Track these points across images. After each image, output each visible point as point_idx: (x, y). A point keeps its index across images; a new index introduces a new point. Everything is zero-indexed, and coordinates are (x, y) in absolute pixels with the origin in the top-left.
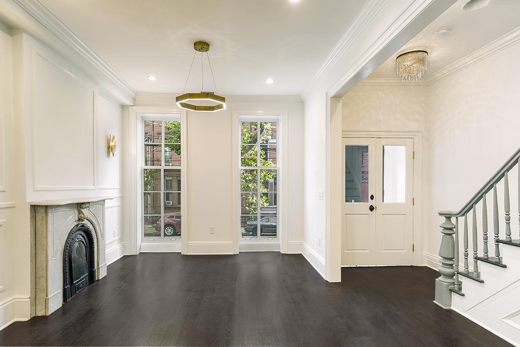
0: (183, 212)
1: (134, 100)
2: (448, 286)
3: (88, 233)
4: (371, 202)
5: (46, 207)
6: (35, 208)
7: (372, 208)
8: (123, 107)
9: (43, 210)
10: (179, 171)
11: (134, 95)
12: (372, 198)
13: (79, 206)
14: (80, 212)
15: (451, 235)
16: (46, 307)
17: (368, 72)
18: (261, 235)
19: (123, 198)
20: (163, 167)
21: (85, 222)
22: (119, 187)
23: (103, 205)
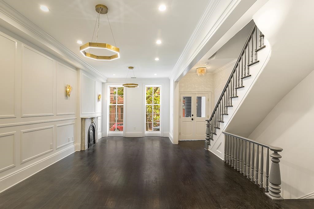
0: (124, 122)
1: (107, 80)
2: (207, 143)
3: (93, 127)
4: (192, 117)
5: (85, 119)
6: (82, 119)
7: (192, 119)
8: (103, 83)
9: (84, 120)
10: (123, 106)
11: (107, 79)
12: (193, 115)
13: (92, 119)
14: (92, 120)
15: (209, 127)
16: (85, 148)
17: (185, 74)
18: (154, 130)
19: (102, 116)
20: (117, 105)
21: (93, 124)
22: (101, 112)
23: (98, 118)
